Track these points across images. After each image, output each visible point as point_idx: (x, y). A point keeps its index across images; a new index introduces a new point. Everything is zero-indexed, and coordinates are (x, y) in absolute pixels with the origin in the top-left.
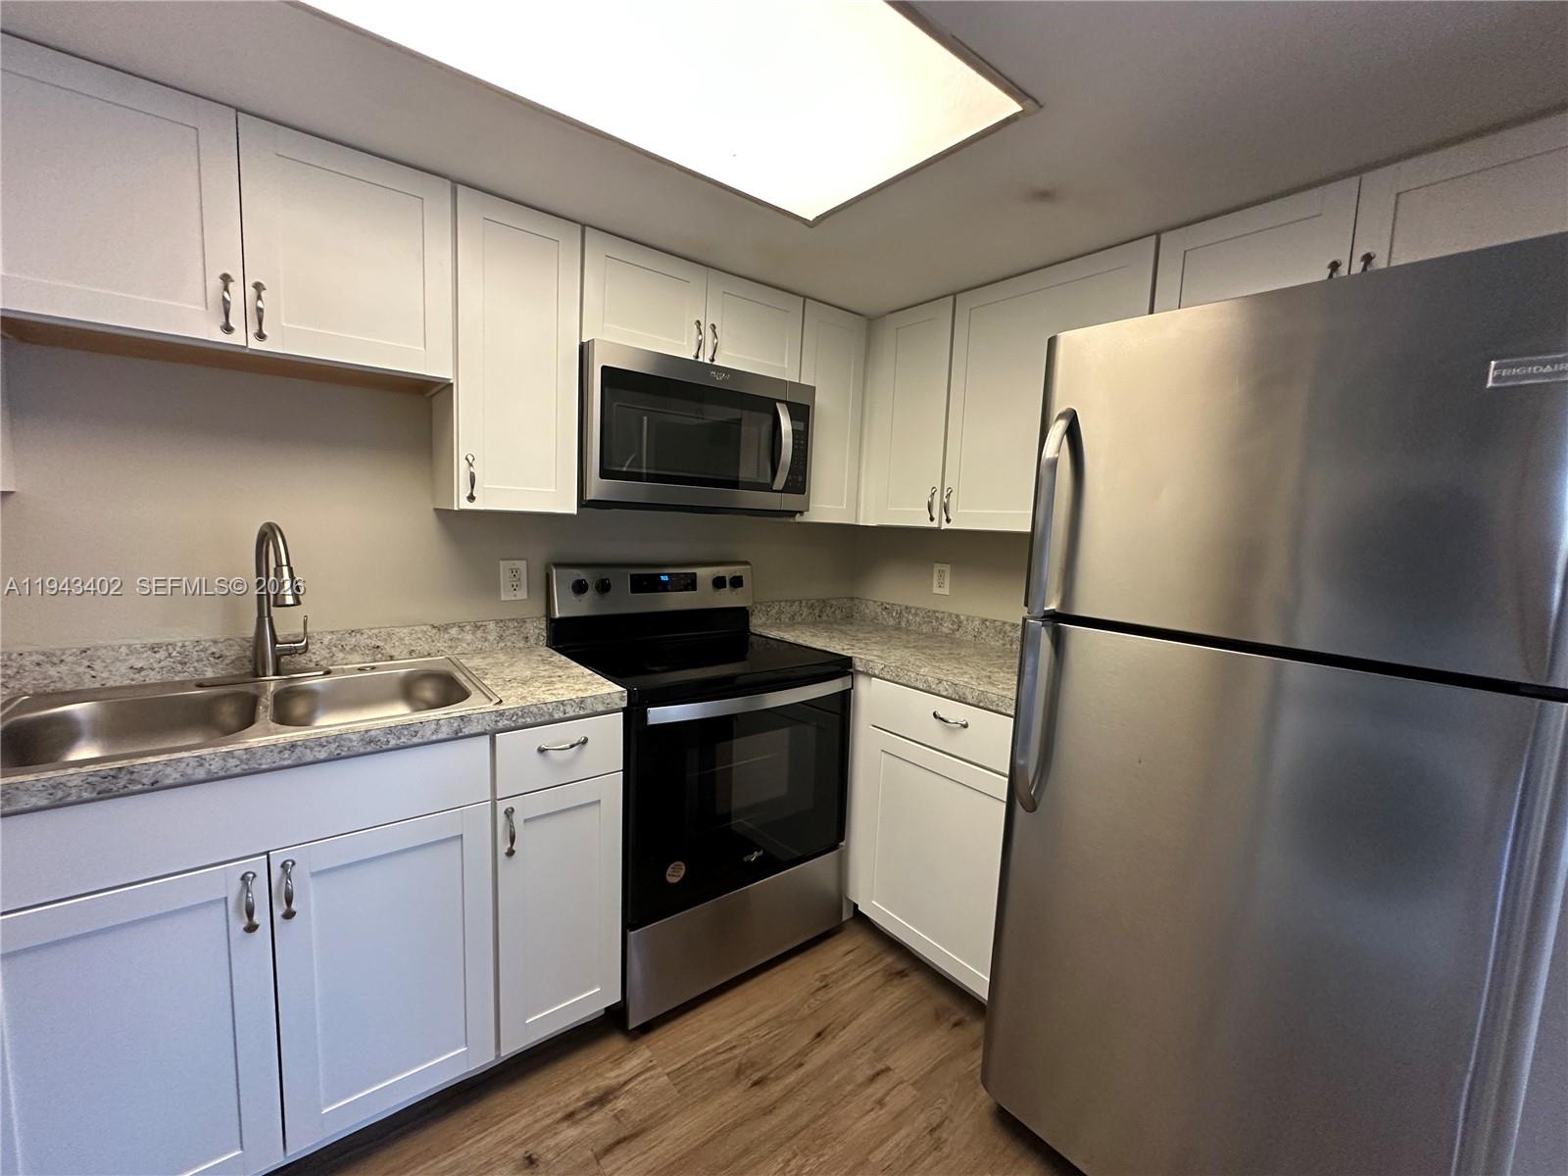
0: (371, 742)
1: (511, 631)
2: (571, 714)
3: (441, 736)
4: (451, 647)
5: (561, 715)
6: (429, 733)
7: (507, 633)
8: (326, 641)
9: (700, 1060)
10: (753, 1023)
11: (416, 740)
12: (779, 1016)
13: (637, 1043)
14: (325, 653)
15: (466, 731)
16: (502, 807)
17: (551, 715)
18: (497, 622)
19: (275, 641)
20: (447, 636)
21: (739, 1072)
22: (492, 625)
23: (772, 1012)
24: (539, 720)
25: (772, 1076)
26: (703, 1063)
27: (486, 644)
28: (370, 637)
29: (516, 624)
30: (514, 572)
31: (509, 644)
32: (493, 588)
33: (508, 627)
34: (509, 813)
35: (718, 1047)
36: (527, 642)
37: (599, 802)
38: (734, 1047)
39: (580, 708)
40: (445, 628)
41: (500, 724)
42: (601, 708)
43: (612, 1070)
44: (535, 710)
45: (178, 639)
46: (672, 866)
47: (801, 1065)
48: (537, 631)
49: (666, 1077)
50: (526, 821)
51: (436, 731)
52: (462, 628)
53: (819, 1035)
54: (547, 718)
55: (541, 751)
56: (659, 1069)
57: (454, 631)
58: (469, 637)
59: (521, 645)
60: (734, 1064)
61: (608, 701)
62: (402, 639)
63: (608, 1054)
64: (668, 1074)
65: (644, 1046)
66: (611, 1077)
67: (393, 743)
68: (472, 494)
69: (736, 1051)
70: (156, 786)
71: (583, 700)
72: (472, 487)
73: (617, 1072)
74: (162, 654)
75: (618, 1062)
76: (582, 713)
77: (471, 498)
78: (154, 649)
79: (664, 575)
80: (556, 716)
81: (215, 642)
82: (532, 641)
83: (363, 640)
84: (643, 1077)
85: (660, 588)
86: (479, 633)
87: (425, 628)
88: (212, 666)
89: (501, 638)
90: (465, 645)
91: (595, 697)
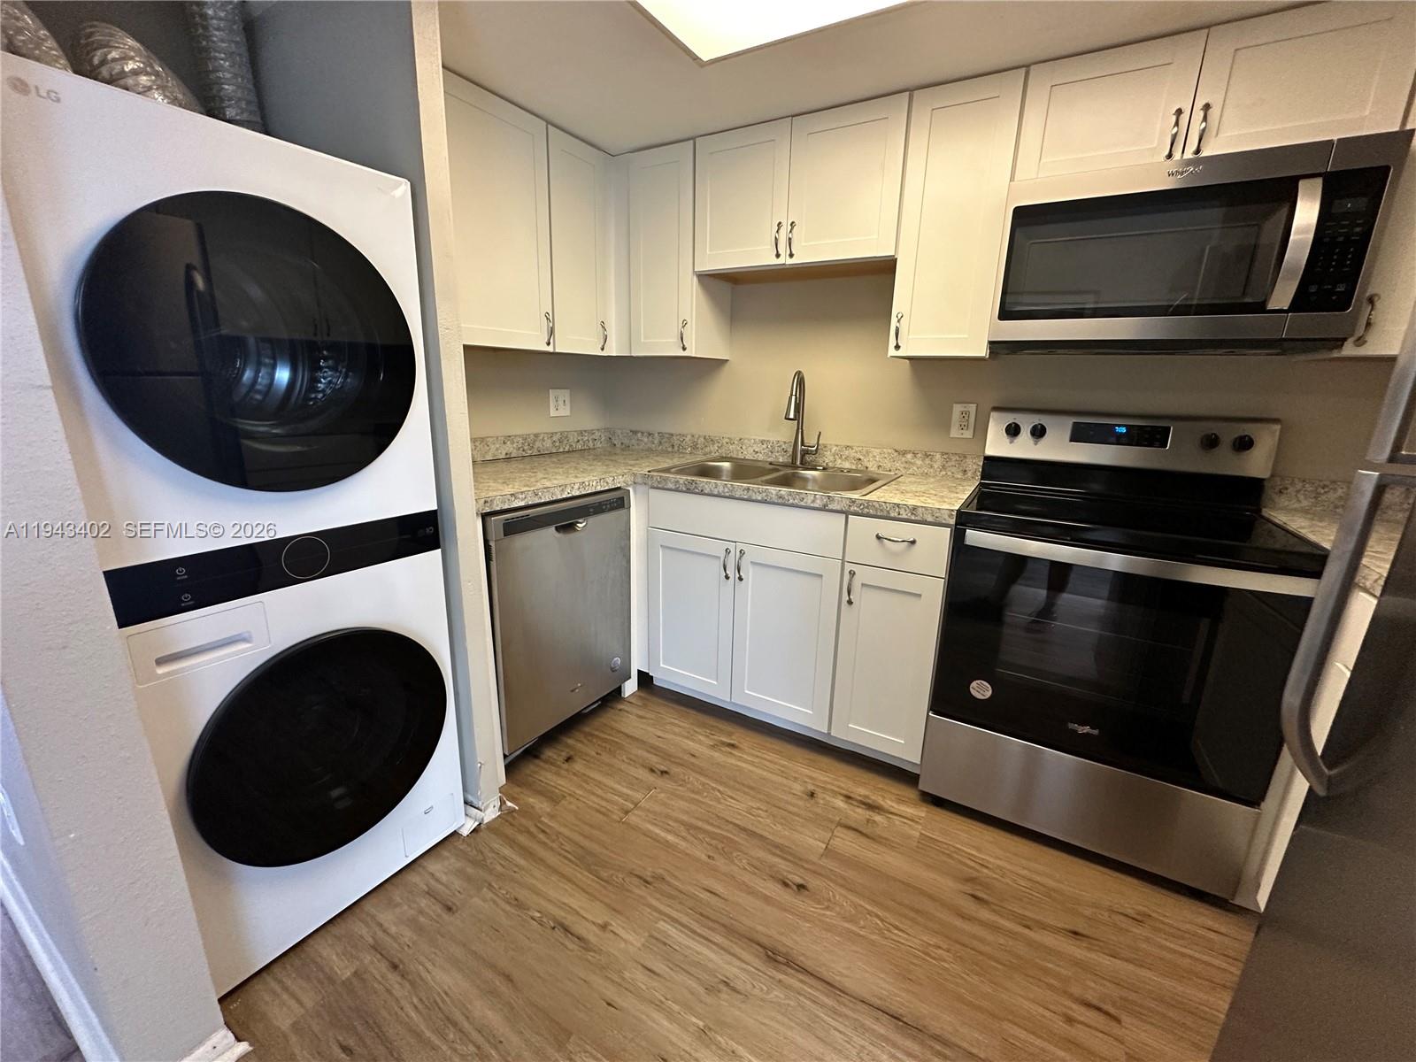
0: (780, 497)
1: (953, 463)
2: (904, 516)
3: (816, 505)
4: (905, 468)
5: (896, 515)
6: (809, 501)
7: (950, 464)
8: (833, 451)
9: (952, 849)
10: (1025, 872)
11: (802, 504)
12: (1054, 890)
13: (924, 805)
14: (832, 458)
15: (830, 507)
16: (848, 567)
17: (888, 512)
18: (943, 454)
19: (803, 444)
20: (903, 459)
21: (970, 880)
22: (938, 456)
23: (1051, 883)
24: (879, 514)
25: (994, 907)
26: (952, 852)
27: (932, 470)
28: (856, 452)
29: (958, 458)
30: (964, 414)
31: (949, 473)
32: (945, 425)
33: (951, 459)
34: (852, 574)
35: (975, 856)
36: (964, 475)
37: (920, 596)
38: (987, 867)
39: (912, 514)
40: (904, 453)
41: (852, 509)
42: (930, 519)
43: (892, 801)
44: (877, 506)
45: (771, 439)
46: (978, 681)
47: (1028, 927)
48: (975, 467)
49: (918, 834)
50: (863, 585)
51: (813, 502)
52: (915, 454)
53: (1076, 933)
54: (885, 513)
55: (878, 537)
56: (920, 827)
57: (909, 456)
58: (919, 462)
59: (959, 477)
60: (975, 874)
61: (937, 515)
62: (875, 456)
63: (899, 793)
64: (921, 834)
65: (925, 809)
66: (888, 803)
67: (791, 501)
68: (897, 344)
69: (985, 871)
70: (702, 493)
71: (915, 508)
72: (897, 339)
73: (894, 805)
74: (765, 446)
75: (900, 801)
76: (913, 518)
77: (897, 347)
78: (762, 442)
79: (1119, 426)
80: (892, 515)
81: (785, 443)
82: (969, 474)
83: (852, 453)
84: (905, 821)
85: (1113, 440)
86: (927, 461)
87: (890, 451)
88: (783, 456)
89: (944, 467)
90: (915, 468)
91: (926, 508)
